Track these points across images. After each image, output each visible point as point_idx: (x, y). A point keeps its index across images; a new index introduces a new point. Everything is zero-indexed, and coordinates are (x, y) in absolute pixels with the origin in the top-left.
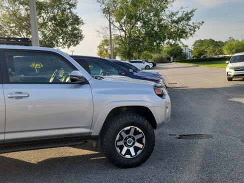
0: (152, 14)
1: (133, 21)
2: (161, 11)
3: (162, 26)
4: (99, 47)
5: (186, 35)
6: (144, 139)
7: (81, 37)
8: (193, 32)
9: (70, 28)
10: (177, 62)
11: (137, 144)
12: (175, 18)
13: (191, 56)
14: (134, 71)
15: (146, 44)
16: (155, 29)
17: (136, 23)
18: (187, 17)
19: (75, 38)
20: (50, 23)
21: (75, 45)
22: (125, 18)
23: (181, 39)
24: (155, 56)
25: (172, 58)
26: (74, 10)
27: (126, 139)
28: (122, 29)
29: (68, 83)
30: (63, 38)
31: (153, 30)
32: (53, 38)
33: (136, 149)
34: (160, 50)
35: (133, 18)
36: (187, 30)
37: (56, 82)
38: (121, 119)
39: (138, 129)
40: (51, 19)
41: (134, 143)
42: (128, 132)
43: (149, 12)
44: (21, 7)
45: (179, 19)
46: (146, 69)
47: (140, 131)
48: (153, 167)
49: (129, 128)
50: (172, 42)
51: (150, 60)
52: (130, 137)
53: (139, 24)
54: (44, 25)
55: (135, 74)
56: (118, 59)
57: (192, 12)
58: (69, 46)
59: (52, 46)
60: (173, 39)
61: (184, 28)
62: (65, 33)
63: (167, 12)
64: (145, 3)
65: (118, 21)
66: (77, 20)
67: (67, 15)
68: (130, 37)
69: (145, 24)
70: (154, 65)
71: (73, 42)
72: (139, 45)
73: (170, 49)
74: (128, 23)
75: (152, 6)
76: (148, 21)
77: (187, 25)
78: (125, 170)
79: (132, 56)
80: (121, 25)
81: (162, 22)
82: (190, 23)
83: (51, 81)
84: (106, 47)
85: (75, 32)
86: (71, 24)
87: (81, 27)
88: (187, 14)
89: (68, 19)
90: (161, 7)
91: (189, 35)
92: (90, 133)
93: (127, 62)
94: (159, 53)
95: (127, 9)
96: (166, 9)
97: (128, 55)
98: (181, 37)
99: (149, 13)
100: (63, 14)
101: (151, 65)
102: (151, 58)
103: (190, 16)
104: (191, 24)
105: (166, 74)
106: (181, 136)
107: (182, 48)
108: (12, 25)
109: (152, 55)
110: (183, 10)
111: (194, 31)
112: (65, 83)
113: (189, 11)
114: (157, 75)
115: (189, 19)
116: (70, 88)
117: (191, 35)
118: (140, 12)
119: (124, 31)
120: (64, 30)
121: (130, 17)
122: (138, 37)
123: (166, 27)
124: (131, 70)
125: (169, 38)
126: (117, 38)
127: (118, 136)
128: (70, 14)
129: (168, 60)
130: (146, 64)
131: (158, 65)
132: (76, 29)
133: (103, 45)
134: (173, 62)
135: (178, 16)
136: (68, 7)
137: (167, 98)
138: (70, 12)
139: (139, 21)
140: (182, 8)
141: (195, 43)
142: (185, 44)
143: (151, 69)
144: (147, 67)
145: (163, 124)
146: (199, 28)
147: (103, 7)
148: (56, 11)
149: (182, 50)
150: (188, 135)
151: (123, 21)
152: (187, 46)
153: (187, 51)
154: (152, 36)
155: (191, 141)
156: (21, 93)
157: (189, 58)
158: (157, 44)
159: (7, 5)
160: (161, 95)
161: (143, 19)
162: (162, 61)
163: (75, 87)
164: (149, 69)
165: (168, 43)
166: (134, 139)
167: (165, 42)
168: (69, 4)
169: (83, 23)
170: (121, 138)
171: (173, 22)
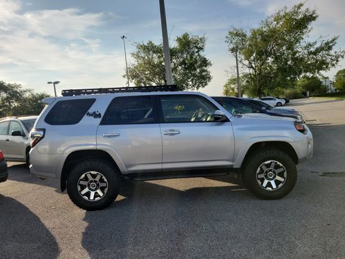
0: (284, 48)
1: (263, 57)
2: (296, 43)
3: (297, 59)
4: (226, 86)
5: (327, 67)
6: (285, 173)
7: (209, 78)
8: (335, 62)
9: (198, 70)
10: (315, 96)
11: (278, 178)
12: (312, 49)
13: (333, 88)
14: (267, 109)
15: (278, 79)
16: (289, 63)
17: (266, 59)
18: (328, 46)
19: (204, 79)
20: (180, 68)
21: (203, 87)
22: (254, 55)
23: (320, 71)
24: (288, 91)
25: (308, 93)
26: (201, 53)
27: (267, 172)
28: (252, 67)
29: (209, 121)
30: (192, 81)
31: (286, 64)
32: (183, 81)
33: (277, 182)
34: (294, 85)
35: (262, 54)
36: (328, 60)
37: (198, 120)
38: (261, 154)
39: (278, 163)
40: (181, 64)
41: (275, 177)
42: (268, 166)
43: (280, 46)
44: (155, 55)
45: (317, 49)
46: (277, 105)
47: (281, 165)
48: (295, 201)
49: (269, 162)
50: (309, 75)
51: (281, 96)
52: (270, 170)
53: (270, 60)
54: (175, 69)
55: (268, 111)
56: (245, 97)
57: (333, 40)
58: (198, 88)
59: (182, 89)
60: (310, 72)
61: (324, 58)
62: (194, 75)
63: (303, 44)
64: (277, 38)
65: (247, 58)
66: (205, 62)
67: (195, 59)
68: (259, 74)
69: (277, 59)
70: (287, 101)
71: (202, 83)
72: (270, 81)
73: (307, 82)
74: (258, 60)
75: (285, 40)
76: (281, 55)
77: (328, 55)
78: (266, 201)
79: (263, 93)
80: (250, 63)
81: (297, 55)
82: (332, 52)
83: (192, 120)
84: (232, 86)
85: (204, 73)
86: (199, 67)
87: (209, 69)
88: (327, 44)
89: (196, 62)
90: (295, 38)
91: (330, 66)
92: (232, 166)
93: (257, 99)
94: (293, 87)
95: (256, 46)
96: (301, 41)
97: (259, 92)
98: (320, 68)
99: (282, 47)
100: (191, 57)
101: (283, 102)
102: (283, 94)
103: (331, 44)
104: (334, 54)
105: (302, 110)
106: (325, 173)
107: (321, 80)
108: (147, 73)
109: (284, 90)
110: (322, 39)
111: (337, 61)
112: (206, 121)
113: (330, 40)
114: (293, 112)
115: (330, 48)
116: (213, 125)
117: (333, 65)
118: (271, 46)
119: (253, 68)
120: (193, 72)
121: (260, 54)
122: (269, 73)
123: (302, 59)
124: (264, 108)
125: (306, 71)
126: (246, 76)
127: (259, 169)
128: (198, 57)
129: (304, 95)
130: (278, 101)
131: (291, 101)
132: (204, 71)
133: (229, 84)
134: (310, 96)
135: (315, 47)
136: (196, 50)
137: (309, 134)
138: (199, 55)
139: (270, 56)
140: (321, 37)
141: (338, 73)
142: (325, 76)
143: (284, 105)
144: (279, 104)
145: (305, 159)
146: (343, 57)
147: (232, 46)
148: (185, 55)
149: (321, 82)
150: (334, 173)
151: (252, 58)
152: (327, 78)
153: (328, 84)
154: (285, 71)
155: (337, 178)
156: (173, 130)
157: (330, 92)
158: (291, 79)
159: (143, 55)
160: (303, 131)
161: (275, 54)
162: (296, 96)
163: (218, 125)
164: (281, 105)
165: (304, 77)
166: (274, 172)
167: (301, 76)
168: (197, 48)
169: (211, 65)
170: (262, 171)
171: (310, 53)
